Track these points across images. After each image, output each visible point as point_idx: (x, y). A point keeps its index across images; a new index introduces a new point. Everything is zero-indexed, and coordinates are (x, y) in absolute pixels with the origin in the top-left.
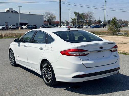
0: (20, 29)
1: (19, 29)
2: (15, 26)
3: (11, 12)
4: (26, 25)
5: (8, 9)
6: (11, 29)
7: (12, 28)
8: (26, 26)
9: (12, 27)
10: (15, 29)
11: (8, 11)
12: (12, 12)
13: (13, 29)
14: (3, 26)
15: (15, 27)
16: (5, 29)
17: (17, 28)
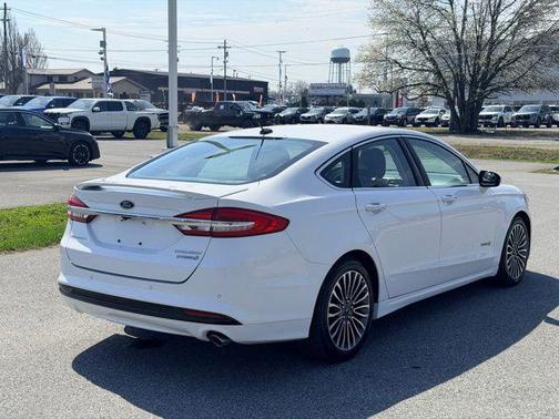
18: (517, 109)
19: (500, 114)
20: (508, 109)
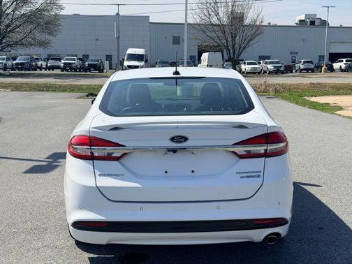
0: (325, 72)
1: (321, 71)
2: (311, 62)
3: (309, 23)
4: (344, 60)
5: (303, 18)
6: (300, 72)
7: (304, 69)
8: (342, 61)
9: (302, 67)
10: (312, 71)
11: (301, 21)
12: (313, 23)
13: (307, 70)
14: (277, 63)
15: (312, 66)
16: (283, 73)
17: (317, 68)
18: (14, 59)
19: (5, 62)
20: (8, 59)
